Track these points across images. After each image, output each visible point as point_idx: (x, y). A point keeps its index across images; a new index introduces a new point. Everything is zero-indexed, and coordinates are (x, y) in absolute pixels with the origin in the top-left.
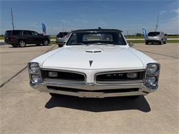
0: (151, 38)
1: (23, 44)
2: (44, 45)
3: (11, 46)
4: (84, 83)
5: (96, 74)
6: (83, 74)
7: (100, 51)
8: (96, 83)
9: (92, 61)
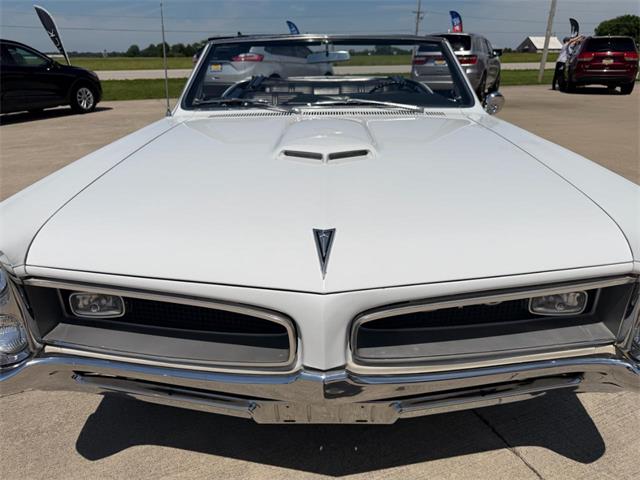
4: (290, 368)
5: (357, 316)
6: (276, 319)
7: (364, 153)
8: (358, 361)
9: (331, 233)
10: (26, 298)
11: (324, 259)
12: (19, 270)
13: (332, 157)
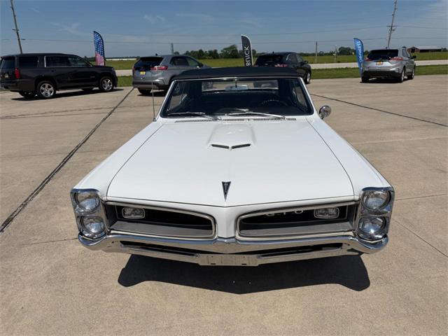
0: (375, 65)
1: (47, 90)
2: (102, 91)
3: (18, 95)
4: (212, 237)
5: (239, 216)
6: (207, 217)
7: (249, 145)
8: (240, 235)
9: (229, 183)
10: (106, 210)
11: (226, 194)
12: (104, 198)
13: (233, 147)
